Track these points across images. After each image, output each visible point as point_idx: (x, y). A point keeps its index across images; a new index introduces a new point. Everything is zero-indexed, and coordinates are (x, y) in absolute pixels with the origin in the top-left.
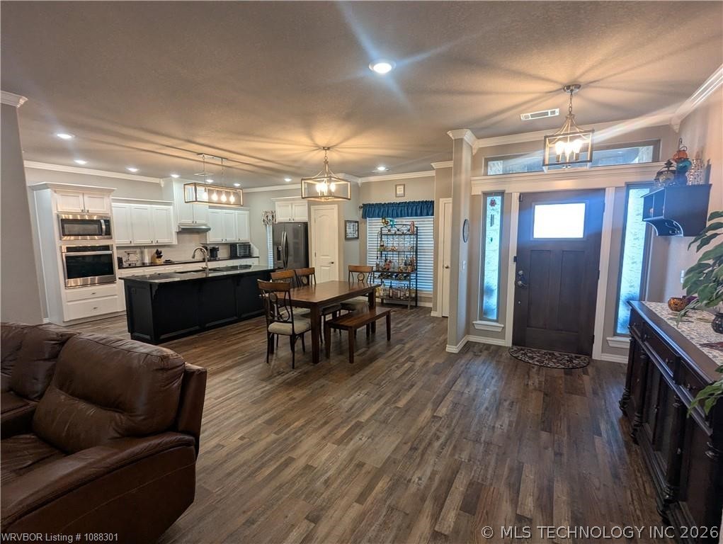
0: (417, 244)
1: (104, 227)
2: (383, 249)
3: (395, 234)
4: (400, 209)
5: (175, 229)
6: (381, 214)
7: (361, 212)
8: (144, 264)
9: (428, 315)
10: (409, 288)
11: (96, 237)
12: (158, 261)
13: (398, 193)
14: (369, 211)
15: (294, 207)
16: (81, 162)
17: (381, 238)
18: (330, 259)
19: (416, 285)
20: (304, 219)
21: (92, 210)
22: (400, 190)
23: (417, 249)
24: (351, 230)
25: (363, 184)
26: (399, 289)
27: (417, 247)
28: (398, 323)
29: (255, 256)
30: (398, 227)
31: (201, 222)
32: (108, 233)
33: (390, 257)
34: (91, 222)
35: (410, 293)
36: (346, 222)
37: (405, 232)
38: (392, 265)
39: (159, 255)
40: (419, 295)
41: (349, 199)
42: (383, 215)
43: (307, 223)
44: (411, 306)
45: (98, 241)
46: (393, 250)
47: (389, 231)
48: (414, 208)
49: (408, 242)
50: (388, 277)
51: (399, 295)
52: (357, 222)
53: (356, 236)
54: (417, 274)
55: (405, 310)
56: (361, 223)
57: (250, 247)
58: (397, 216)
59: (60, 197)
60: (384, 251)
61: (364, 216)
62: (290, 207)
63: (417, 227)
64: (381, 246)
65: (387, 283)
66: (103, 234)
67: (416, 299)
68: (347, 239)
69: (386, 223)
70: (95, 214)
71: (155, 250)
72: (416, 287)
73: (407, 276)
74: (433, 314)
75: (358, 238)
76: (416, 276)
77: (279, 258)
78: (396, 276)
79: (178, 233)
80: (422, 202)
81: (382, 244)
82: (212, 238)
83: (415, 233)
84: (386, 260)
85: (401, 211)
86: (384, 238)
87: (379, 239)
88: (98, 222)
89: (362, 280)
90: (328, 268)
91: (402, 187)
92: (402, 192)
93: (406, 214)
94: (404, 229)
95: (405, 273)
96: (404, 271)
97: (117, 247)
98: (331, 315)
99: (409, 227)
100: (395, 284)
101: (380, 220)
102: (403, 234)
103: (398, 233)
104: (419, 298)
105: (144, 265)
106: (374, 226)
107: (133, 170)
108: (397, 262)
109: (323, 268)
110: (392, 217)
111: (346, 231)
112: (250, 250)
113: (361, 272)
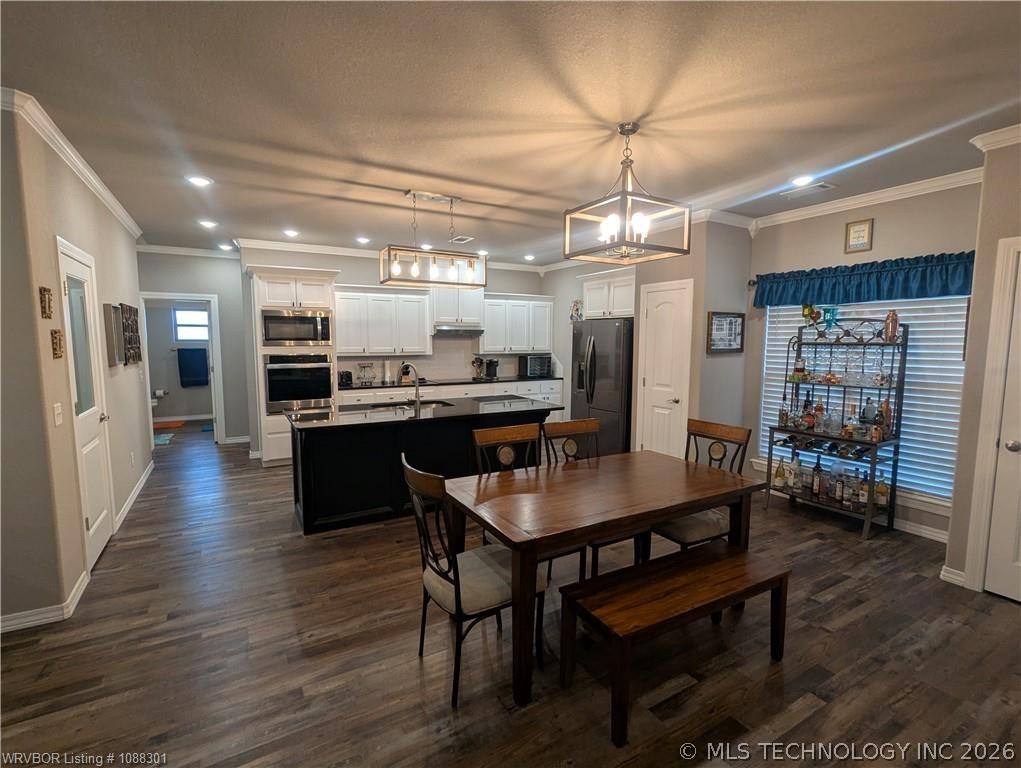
0: (902, 368)
1: (319, 327)
2: (800, 377)
3: (838, 343)
4: (855, 282)
5: (429, 332)
6: (801, 296)
7: (753, 293)
8: (383, 383)
9: (928, 573)
10: (869, 481)
11: (311, 343)
12: (405, 380)
13: (852, 242)
14: (772, 290)
15: (612, 288)
16: (291, 233)
17: (799, 352)
18: (671, 393)
19: (895, 473)
20: (628, 311)
21: (306, 303)
22: (859, 236)
23: (901, 382)
24: (722, 334)
25: (762, 232)
26: (840, 477)
27: (902, 376)
28: (822, 587)
29: (557, 376)
30: (847, 326)
31: (469, 320)
32: (326, 336)
33: (819, 396)
34: (303, 320)
35: (871, 493)
36: (712, 315)
37: (866, 337)
38: (825, 415)
39: (406, 371)
40: (899, 501)
41: (687, 252)
42: (805, 298)
43: (632, 318)
44: (873, 526)
45: (311, 348)
46: (828, 382)
47: (821, 335)
48: (901, 278)
49: (875, 364)
50: (808, 447)
51: (838, 493)
52: (742, 316)
53: (736, 345)
54: (897, 447)
55: (852, 537)
56: (751, 318)
57: (550, 362)
58: (847, 299)
59: (266, 284)
60: (805, 381)
61: (761, 302)
62: (606, 288)
63: (905, 327)
64: (797, 370)
65: (808, 458)
66: (319, 338)
67: (891, 510)
68: (711, 351)
69: (814, 316)
70: (309, 309)
71: (399, 364)
72: (894, 480)
73: (865, 450)
74: (947, 574)
75: (741, 350)
76: (896, 453)
77: (580, 385)
78: (833, 447)
79: (434, 337)
80: (929, 259)
81: (800, 366)
82: (488, 346)
83: (898, 340)
84: (808, 404)
85: (859, 285)
86: (807, 352)
87: (793, 355)
88: (313, 320)
89: (721, 460)
90: (667, 412)
91: (866, 227)
92: (866, 240)
93: (874, 293)
94: (866, 332)
95: (859, 443)
96: (856, 436)
97: (340, 358)
98: (632, 540)
99: (879, 326)
100: (829, 463)
101: (798, 309)
102: (861, 343)
103: (845, 340)
104: (899, 510)
105: (384, 385)
106: (784, 322)
107: (363, 241)
108: (838, 411)
109: (657, 410)
110: (832, 301)
111: (709, 334)
112: (549, 366)
113: (720, 440)
